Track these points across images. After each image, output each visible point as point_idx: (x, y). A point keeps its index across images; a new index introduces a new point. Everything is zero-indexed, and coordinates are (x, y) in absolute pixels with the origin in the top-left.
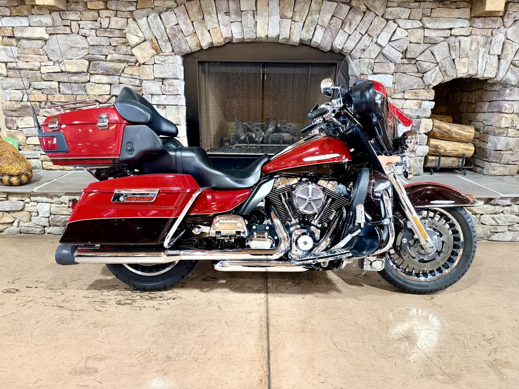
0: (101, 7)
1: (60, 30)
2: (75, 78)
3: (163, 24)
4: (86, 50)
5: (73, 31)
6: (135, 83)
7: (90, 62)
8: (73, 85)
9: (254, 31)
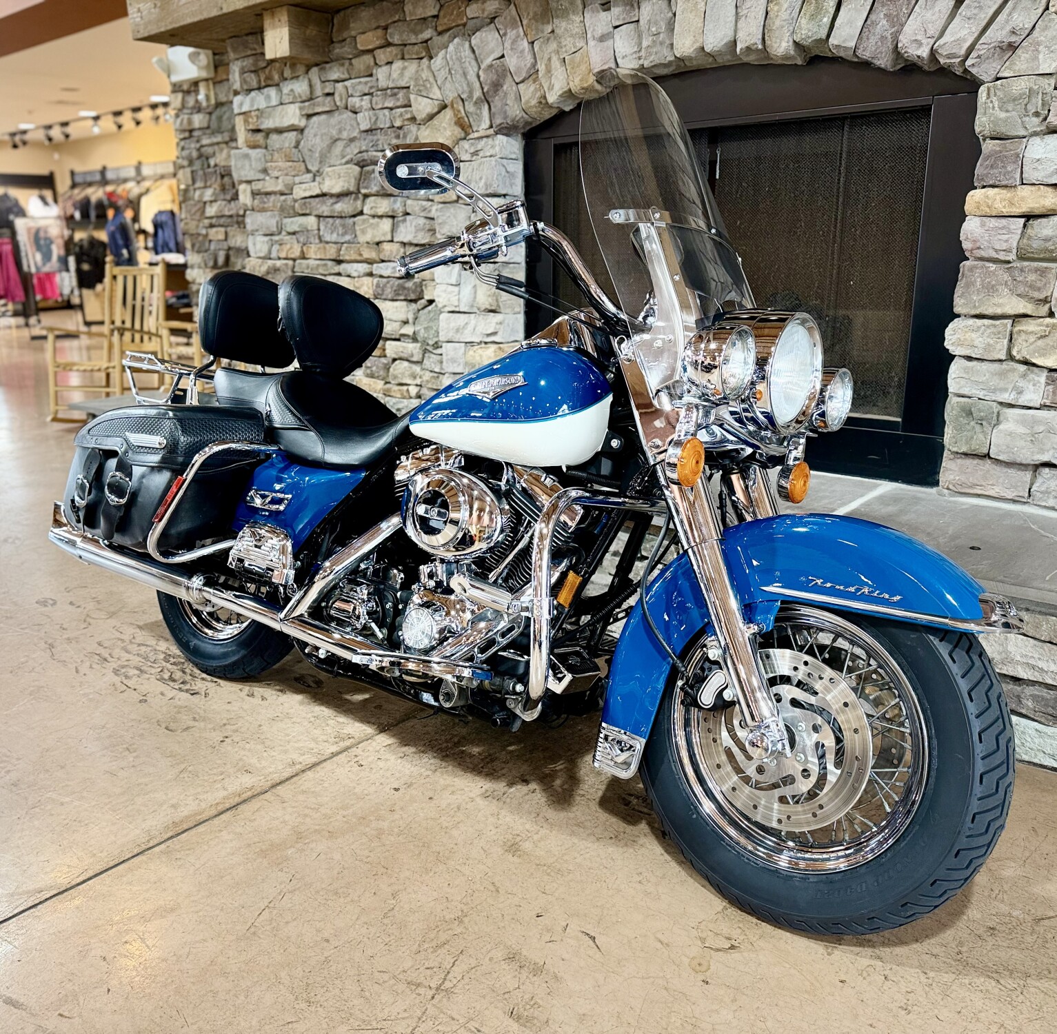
0: (378, 43)
1: (318, 105)
2: (340, 207)
3: (476, 59)
4: (357, 143)
5: (338, 104)
6: (430, 211)
7: (362, 167)
8: (338, 221)
9: (668, 42)
